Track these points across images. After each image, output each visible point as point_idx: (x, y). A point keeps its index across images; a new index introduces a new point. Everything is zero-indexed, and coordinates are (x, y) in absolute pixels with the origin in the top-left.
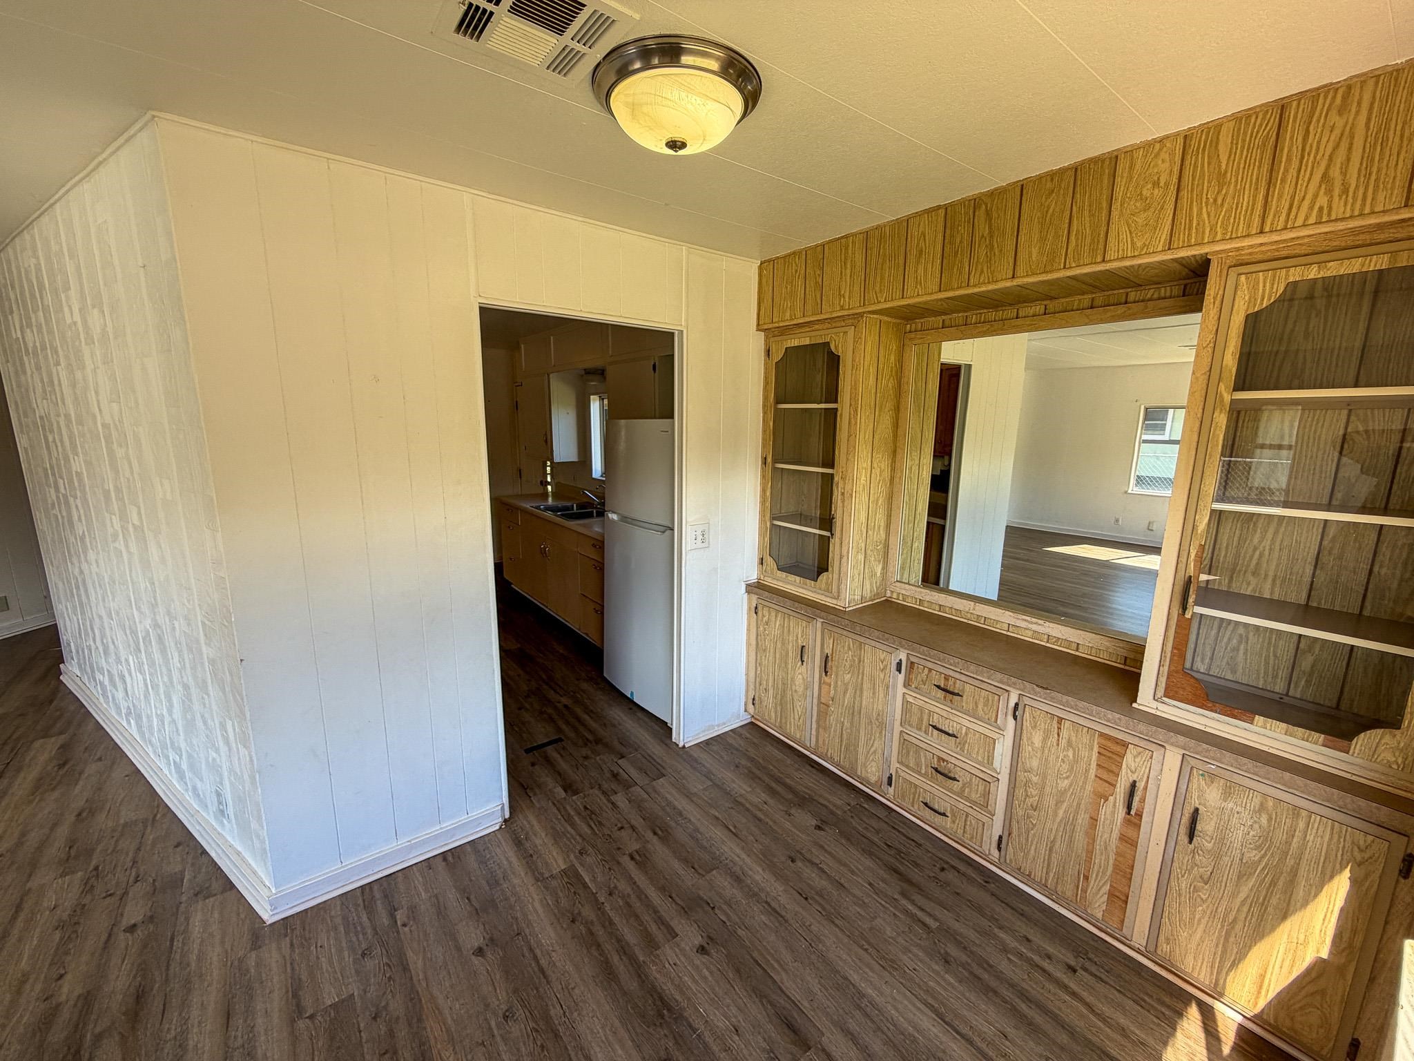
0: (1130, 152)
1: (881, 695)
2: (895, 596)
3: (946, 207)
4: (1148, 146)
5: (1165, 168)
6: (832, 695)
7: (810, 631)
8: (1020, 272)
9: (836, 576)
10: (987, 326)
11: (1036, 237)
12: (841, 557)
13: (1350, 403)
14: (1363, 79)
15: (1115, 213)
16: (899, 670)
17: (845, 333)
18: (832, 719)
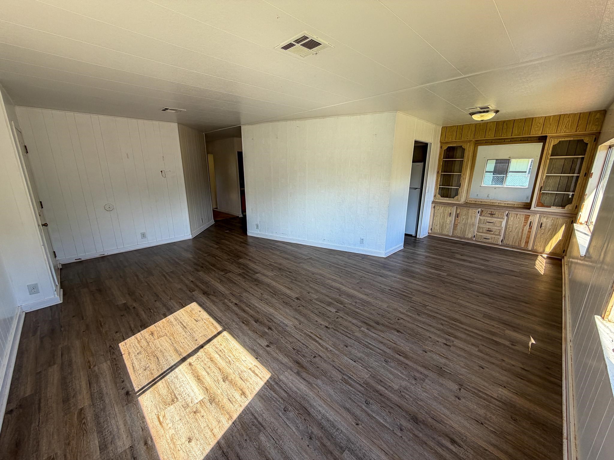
0: (536, 118)
1: (474, 219)
2: (468, 201)
3: (497, 122)
4: (539, 117)
5: (542, 121)
6: (459, 222)
7: (453, 209)
8: (513, 135)
9: (460, 196)
10: (497, 143)
11: (517, 129)
12: (462, 192)
13: (565, 158)
14: (571, 114)
15: (532, 127)
16: (479, 213)
17: (467, 144)
18: (458, 227)
